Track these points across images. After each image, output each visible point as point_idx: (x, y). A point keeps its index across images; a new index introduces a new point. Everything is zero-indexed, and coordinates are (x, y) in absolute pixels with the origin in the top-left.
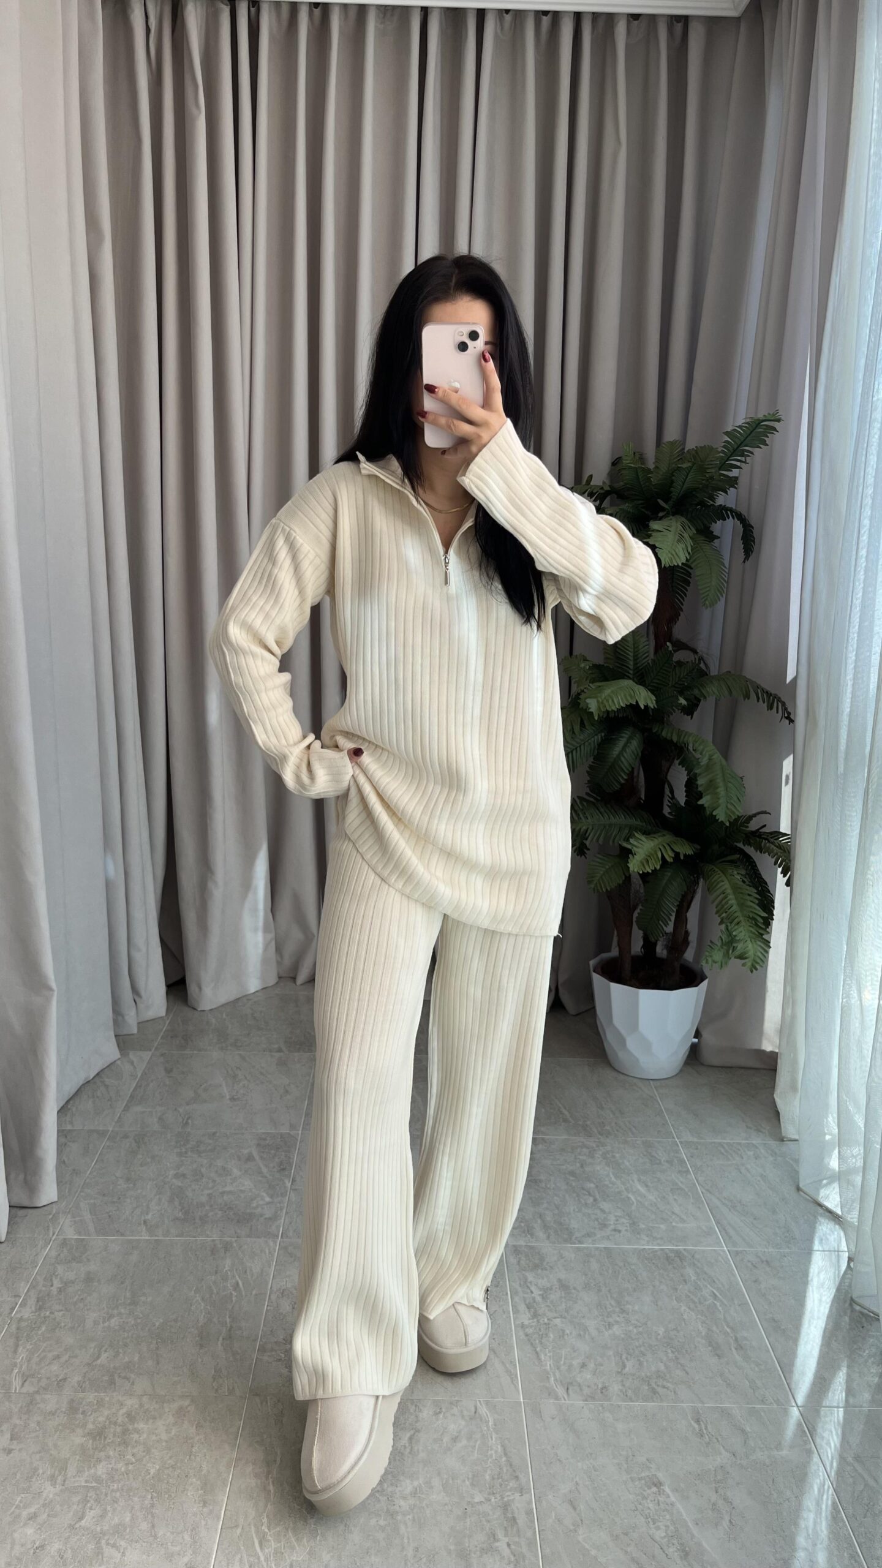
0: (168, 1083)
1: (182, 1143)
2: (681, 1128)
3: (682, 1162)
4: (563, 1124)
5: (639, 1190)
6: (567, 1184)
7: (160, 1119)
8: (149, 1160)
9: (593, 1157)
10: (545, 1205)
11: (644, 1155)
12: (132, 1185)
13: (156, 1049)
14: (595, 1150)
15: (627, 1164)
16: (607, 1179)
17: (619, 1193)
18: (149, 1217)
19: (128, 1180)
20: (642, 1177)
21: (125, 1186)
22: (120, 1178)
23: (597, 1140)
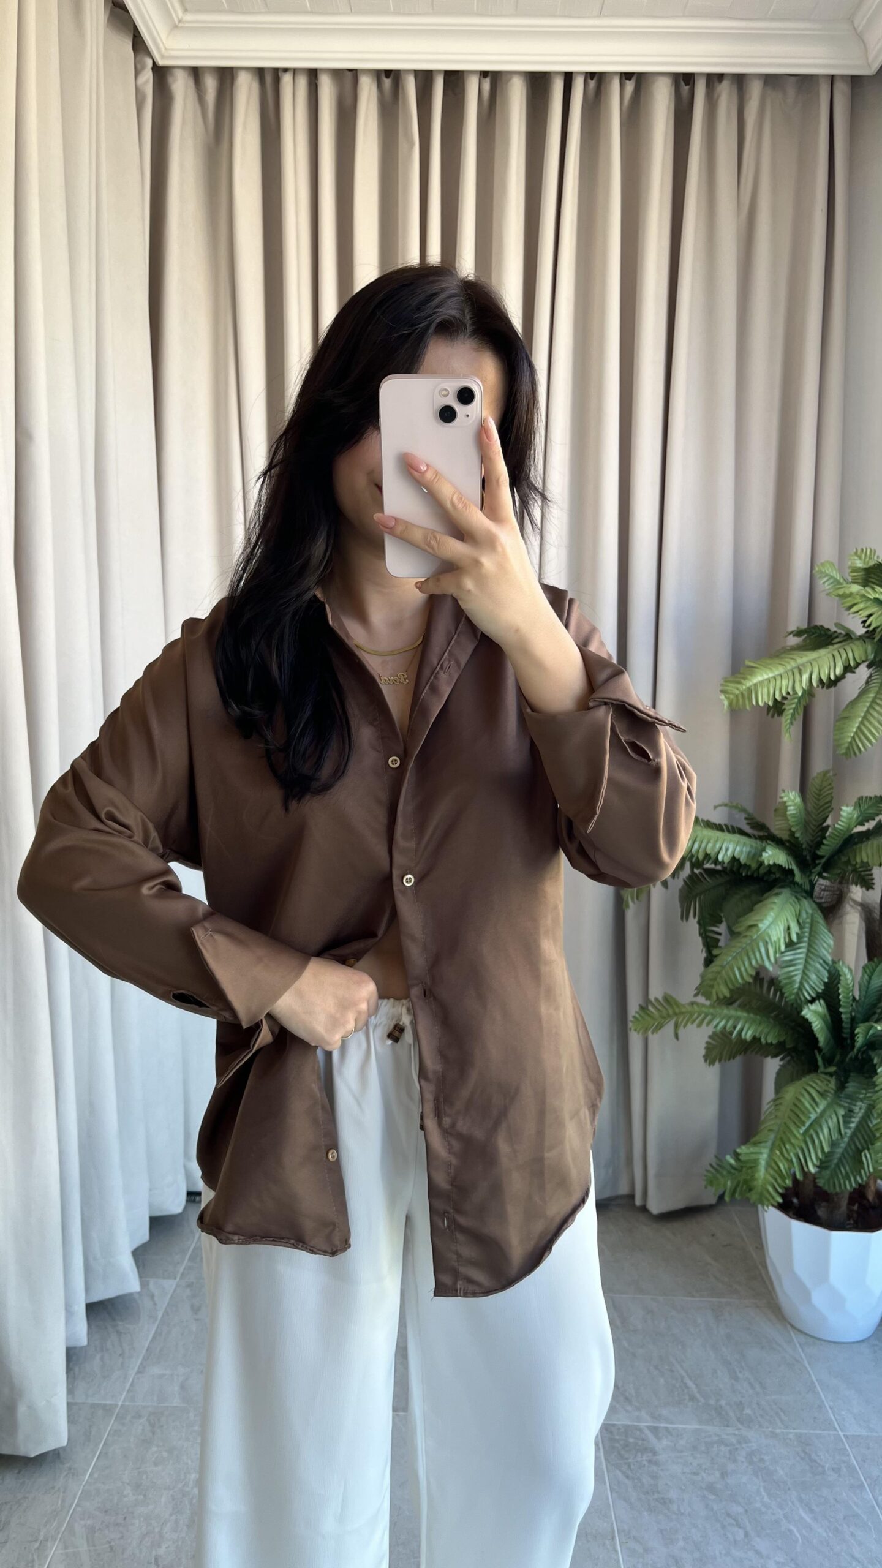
0: (194, 1329)
2: (843, 1413)
3: (852, 1471)
4: (690, 1404)
5: (802, 1518)
6: (707, 1506)
7: (183, 1387)
8: (165, 1454)
9: (735, 1461)
10: (681, 1543)
11: (802, 1459)
12: (141, 1497)
13: (183, 1274)
14: (737, 1449)
15: (781, 1473)
16: (758, 1498)
17: (777, 1522)
18: (162, 1551)
19: (137, 1487)
20: (802, 1495)
21: (133, 1498)
22: (128, 1484)
23: (737, 1433)
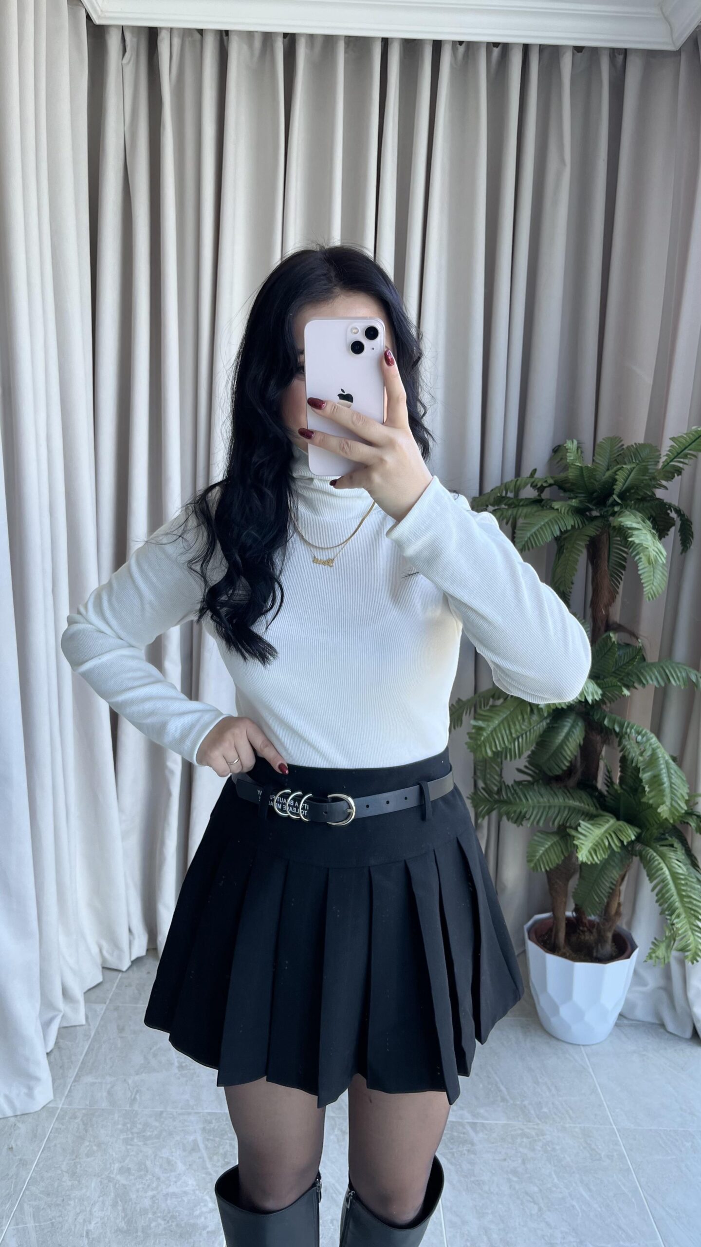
1: (129, 1125)
2: (617, 1110)
3: (621, 1156)
4: (501, 1104)
6: (510, 1187)
9: (533, 1150)
10: (490, 1217)
11: (585, 1148)
14: (535, 1140)
15: (568, 1159)
16: (550, 1180)
17: (563, 1199)
18: (92, 1227)
21: (69, 1183)
22: (66, 1172)
23: (536, 1127)
